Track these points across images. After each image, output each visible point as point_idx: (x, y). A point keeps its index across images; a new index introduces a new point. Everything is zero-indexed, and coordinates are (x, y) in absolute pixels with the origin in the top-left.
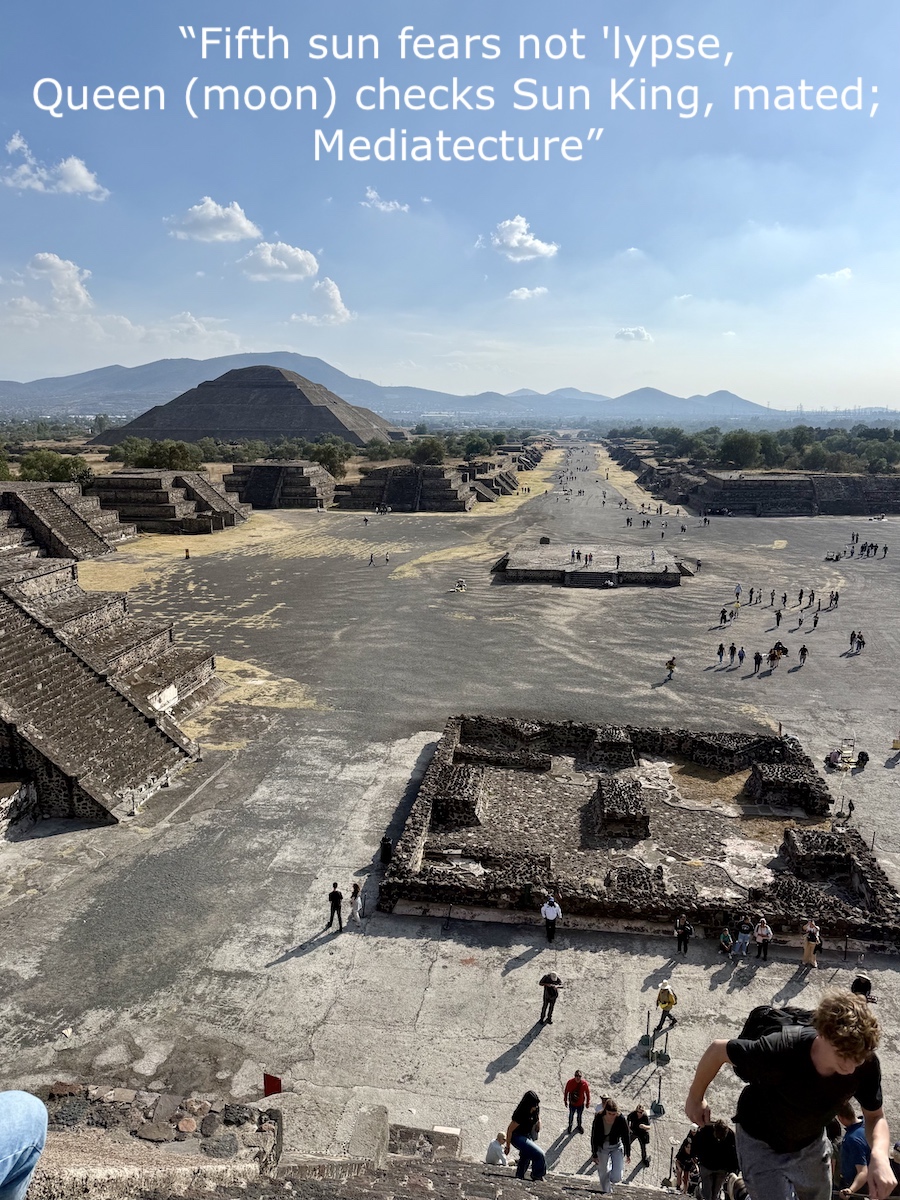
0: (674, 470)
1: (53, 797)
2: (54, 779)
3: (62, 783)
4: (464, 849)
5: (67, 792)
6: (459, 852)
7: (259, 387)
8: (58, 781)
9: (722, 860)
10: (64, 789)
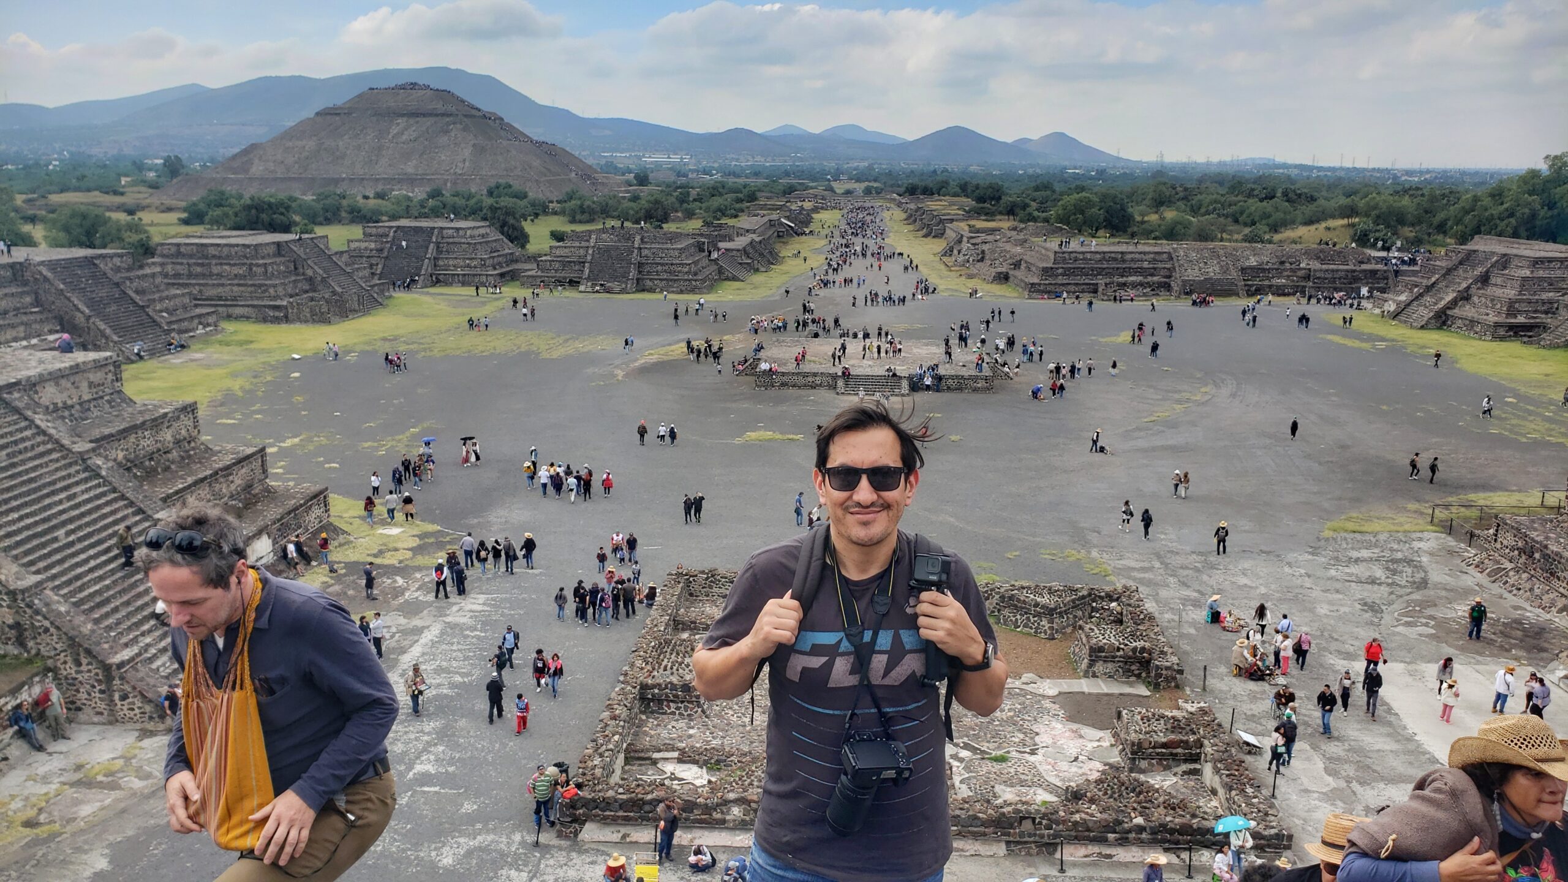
0: (990, 238)
1: (83, 696)
2: (84, 668)
3: (97, 674)
4: (682, 751)
5: (103, 687)
6: (676, 754)
7: (403, 115)
8: (89, 671)
9: (1033, 752)
10: (99, 681)
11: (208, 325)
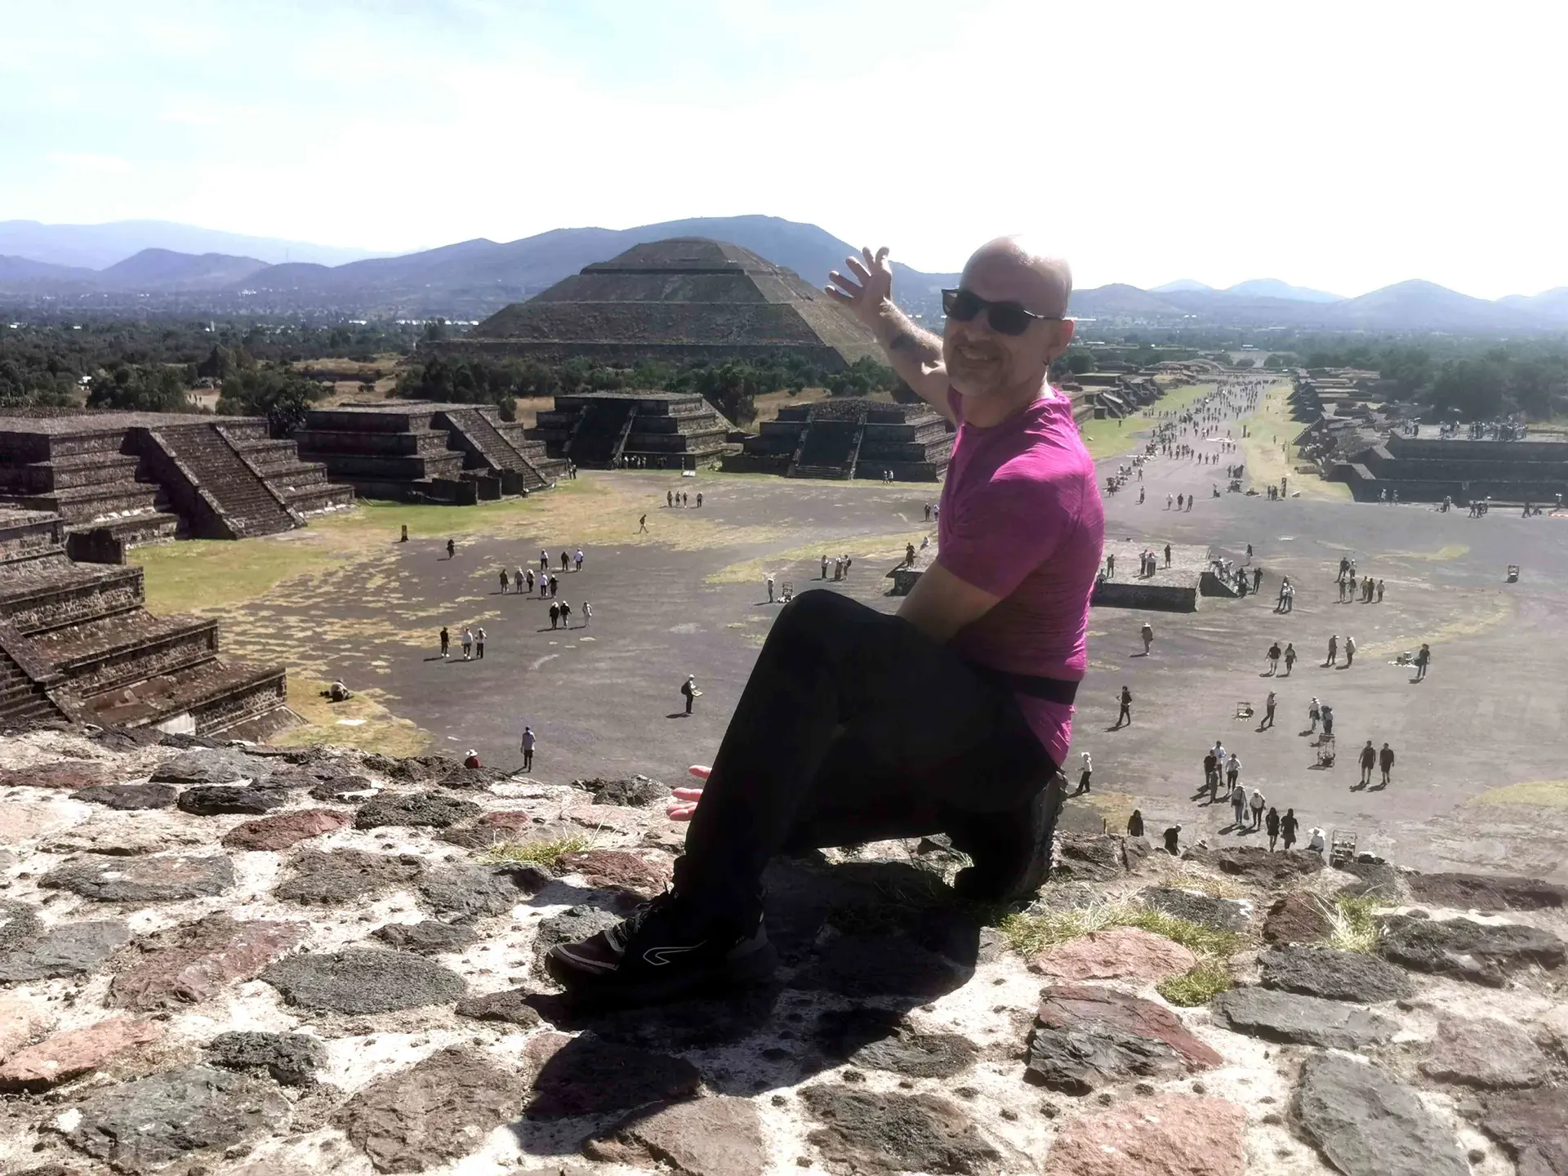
7: (678, 273)
11: (341, 502)
